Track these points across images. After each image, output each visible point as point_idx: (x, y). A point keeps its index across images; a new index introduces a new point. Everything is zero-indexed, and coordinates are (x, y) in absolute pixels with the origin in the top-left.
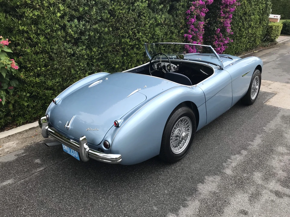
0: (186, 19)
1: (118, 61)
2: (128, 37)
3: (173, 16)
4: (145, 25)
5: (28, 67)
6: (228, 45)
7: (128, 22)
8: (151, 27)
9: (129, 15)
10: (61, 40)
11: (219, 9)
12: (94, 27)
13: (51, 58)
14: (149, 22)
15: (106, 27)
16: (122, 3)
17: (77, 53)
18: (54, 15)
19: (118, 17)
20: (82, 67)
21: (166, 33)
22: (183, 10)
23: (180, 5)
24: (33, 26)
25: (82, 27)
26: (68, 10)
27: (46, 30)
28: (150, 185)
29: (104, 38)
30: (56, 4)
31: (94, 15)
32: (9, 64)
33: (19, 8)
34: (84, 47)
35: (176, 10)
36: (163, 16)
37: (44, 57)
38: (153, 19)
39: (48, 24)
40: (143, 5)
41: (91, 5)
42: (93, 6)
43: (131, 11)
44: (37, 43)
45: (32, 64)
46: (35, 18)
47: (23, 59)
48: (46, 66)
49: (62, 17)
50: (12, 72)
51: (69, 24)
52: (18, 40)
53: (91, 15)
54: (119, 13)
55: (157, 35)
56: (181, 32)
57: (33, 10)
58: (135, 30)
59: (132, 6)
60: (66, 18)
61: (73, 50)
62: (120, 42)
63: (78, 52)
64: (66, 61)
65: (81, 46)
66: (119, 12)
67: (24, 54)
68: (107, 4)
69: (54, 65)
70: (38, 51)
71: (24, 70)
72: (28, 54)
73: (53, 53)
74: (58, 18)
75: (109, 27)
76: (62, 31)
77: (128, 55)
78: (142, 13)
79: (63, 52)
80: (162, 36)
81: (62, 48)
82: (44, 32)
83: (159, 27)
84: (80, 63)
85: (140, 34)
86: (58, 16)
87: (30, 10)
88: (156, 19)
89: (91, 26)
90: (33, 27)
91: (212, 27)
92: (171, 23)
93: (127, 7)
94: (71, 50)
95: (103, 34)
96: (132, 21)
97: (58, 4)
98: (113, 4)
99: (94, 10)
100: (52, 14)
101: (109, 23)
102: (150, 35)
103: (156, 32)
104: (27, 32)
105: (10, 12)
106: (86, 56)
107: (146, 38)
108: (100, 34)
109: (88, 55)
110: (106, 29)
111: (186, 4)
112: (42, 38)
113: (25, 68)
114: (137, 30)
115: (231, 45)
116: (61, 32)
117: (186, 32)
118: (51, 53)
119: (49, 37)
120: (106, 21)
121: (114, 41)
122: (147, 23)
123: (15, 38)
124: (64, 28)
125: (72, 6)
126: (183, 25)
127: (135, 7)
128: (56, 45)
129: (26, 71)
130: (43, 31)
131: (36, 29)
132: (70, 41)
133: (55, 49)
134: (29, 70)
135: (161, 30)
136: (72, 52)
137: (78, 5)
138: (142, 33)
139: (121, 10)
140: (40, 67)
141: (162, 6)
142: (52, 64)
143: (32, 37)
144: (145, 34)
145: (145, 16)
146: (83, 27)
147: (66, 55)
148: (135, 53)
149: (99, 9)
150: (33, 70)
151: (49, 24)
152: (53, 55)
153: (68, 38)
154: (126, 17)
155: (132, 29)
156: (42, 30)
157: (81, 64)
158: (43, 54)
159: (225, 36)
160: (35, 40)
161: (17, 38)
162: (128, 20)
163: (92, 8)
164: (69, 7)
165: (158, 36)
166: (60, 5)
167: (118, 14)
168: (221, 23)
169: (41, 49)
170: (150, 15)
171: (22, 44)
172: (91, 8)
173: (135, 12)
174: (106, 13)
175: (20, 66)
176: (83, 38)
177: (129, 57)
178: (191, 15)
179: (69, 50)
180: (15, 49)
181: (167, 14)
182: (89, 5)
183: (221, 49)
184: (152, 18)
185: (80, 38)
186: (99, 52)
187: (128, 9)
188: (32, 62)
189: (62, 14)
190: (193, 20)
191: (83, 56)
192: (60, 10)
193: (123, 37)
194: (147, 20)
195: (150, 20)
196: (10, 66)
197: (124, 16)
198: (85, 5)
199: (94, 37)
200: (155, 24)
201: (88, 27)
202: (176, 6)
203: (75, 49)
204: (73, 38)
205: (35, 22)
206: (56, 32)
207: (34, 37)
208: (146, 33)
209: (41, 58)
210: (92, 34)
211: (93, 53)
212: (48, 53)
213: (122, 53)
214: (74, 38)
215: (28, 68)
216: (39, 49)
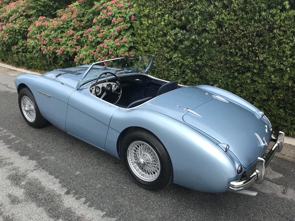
17: (173, 59)
26: (172, 19)
41: (196, 15)
49: (166, 25)
136: (168, 57)
164: (175, 18)
179: (166, 54)
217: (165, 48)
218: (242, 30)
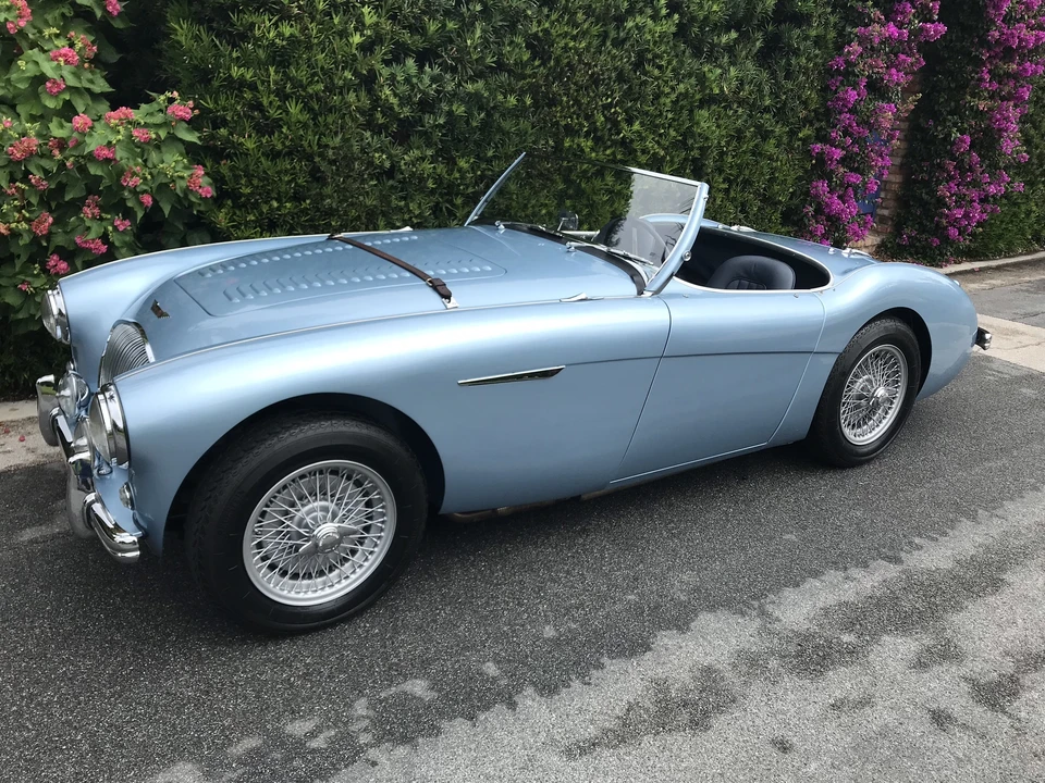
0: (825, 90)
1: (544, 212)
2: (587, 135)
3: (773, 74)
4: (657, 97)
5: (242, 195)
6: (1004, 201)
7: (595, 80)
8: (682, 108)
9: (602, 58)
10: (354, 119)
11: (978, 63)
12: (470, 87)
13: (316, 176)
14: (673, 89)
15: (512, 91)
16: (580, 16)
17: (403, 167)
18: (341, 39)
19: (558, 61)
20: (416, 217)
21: (739, 131)
22: (817, 56)
23: (807, 38)
24: (272, 70)
25: (430, 86)
26: (387, 26)
27: (311, 83)
28: (507, 603)
29: (500, 129)
30: (354, 6)
31: (475, 48)
32: (182, 178)
33: (239, 12)
34: (429, 153)
35: (788, 53)
36: (733, 71)
37: (294, 168)
38: (693, 81)
39: (320, 66)
40: (658, 29)
41: (467, 14)
42: (474, 18)
43: (608, 44)
44: (276, 125)
45: (258, 187)
46: (283, 46)
47: (232, 169)
48: (297, 198)
49: (367, 47)
50: (191, 205)
51: (386, 72)
52: (224, 109)
53: (463, 50)
54: (566, 49)
55: (700, 135)
56: (800, 135)
57: (280, 19)
58: (615, 112)
59: (618, 28)
60: (381, 51)
61: (390, 157)
62: (558, 147)
63: (405, 164)
64: (363, 188)
65: (418, 148)
66: (566, 44)
67: (237, 152)
68: (526, 16)
69: (323, 200)
70: (279, 147)
71: (229, 202)
72: (246, 155)
73: (323, 159)
74: (354, 51)
75: (522, 93)
76: (363, 94)
77: (580, 193)
78: (650, 56)
79: (356, 159)
80: (723, 143)
81: (356, 148)
82: (304, 90)
83: (713, 107)
84: (409, 200)
85: (636, 126)
86: (354, 45)
87: (270, 20)
88: (702, 80)
89: (459, 84)
90: (272, 73)
91: (939, 128)
92: (762, 97)
93: (595, 30)
94: (384, 157)
95: (497, 116)
96: (610, 78)
97: (359, 5)
98: (548, 16)
99: (478, 33)
100: (337, 38)
101: (524, 79)
102: (673, 133)
103: (698, 123)
104: (253, 87)
105: (211, 20)
106: (430, 180)
107: (658, 143)
108: (489, 115)
109: (439, 180)
110: (512, 100)
111: (832, 34)
112: (294, 109)
113: (235, 195)
114: (626, 111)
115: (1016, 204)
116: (357, 96)
117: (822, 137)
118: (317, 159)
119: (318, 109)
120: (516, 71)
121: (534, 143)
122: (667, 90)
123: (216, 102)
124: (369, 81)
125: (404, 16)
126: (815, 111)
127: (628, 33)
128: (336, 133)
129: (236, 206)
130: (301, 86)
131: (282, 80)
132: (385, 127)
133: (333, 148)
134: (244, 205)
135: (721, 122)
136: (387, 164)
137: (424, 12)
138: (642, 124)
139: (574, 38)
140: (278, 200)
141: (734, 35)
142: (317, 194)
143: (265, 102)
144: (653, 128)
145: (660, 67)
146: (434, 86)
147: (365, 170)
148: (610, 192)
149: (496, 31)
150: (256, 206)
151: (322, 68)
152: (324, 166)
153: (379, 115)
154: (588, 64)
155: (607, 107)
156: (298, 84)
157: (412, 206)
158: (293, 159)
159: (994, 166)
160: (274, 113)
161: (222, 102)
162: (593, 74)
163: (473, 24)
164: (393, 18)
165: (707, 139)
166: (366, 10)
167: (559, 52)
168: (978, 114)
169: (288, 143)
170: (682, 63)
171: (235, 122)
172: (467, 26)
173: (626, 51)
174: (518, 45)
175: (218, 189)
176: (429, 120)
177: (585, 202)
178: (848, 75)
179: (377, 155)
180: (213, 137)
181: (749, 64)
182: (463, 14)
183: (966, 216)
184: (690, 75)
185: (420, 121)
186: (479, 173)
187: (598, 36)
188: (255, 182)
189: (370, 37)
190: (852, 95)
191: (422, 179)
192: (364, 25)
193: (571, 131)
194: (666, 82)
195: (679, 82)
196: (183, 184)
197: (580, 61)
198: (447, 13)
199: (467, 122)
200: (698, 97)
201: (450, 87)
202: (790, 38)
203: (397, 155)
204: (395, 117)
205: (281, 57)
206: (341, 93)
207: (271, 103)
208: (657, 126)
209: (286, 171)
210: (459, 109)
211: (457, 175)
212: (309, 158)
213: (561, 186)
214: (400, 120)
215: (243, 199)
216: (283, 143)
217: (368, 134)
218: (586, 64)
